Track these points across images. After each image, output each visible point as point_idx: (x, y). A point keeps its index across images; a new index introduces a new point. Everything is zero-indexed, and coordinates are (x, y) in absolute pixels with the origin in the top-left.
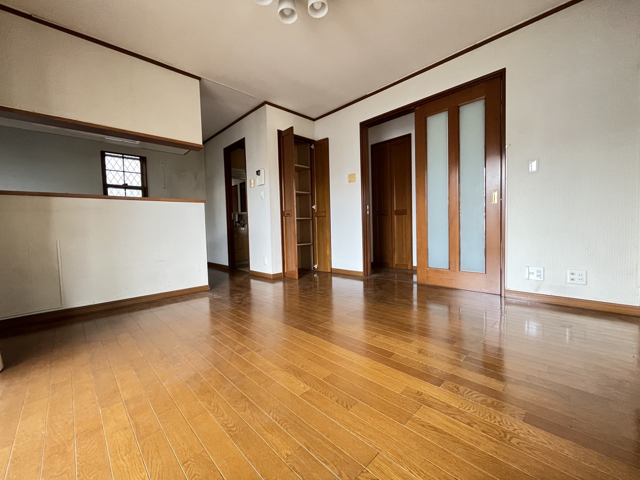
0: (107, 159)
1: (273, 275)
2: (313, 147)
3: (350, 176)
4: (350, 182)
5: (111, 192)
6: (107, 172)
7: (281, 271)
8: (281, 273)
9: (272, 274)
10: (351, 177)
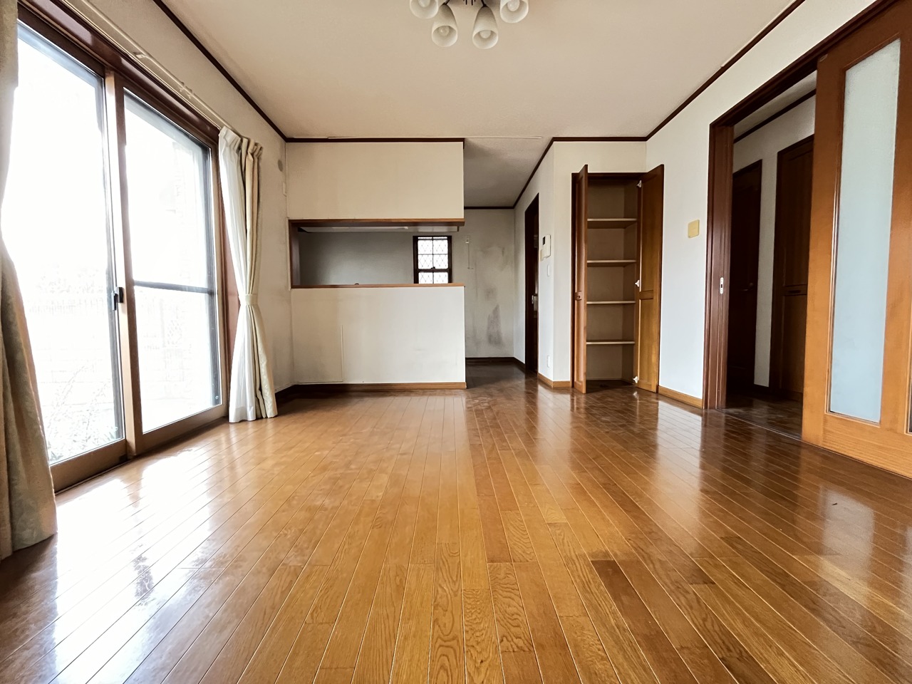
0: (420, 243)
1: (554, 382)
2: (640, 185)
3: (691, 225)
4: (689, 237)
5: (424, 277)
6: (419, 257)
7: (569, 379)
8: (568, 382)
9: (553, 380)
10: (693, 227)
